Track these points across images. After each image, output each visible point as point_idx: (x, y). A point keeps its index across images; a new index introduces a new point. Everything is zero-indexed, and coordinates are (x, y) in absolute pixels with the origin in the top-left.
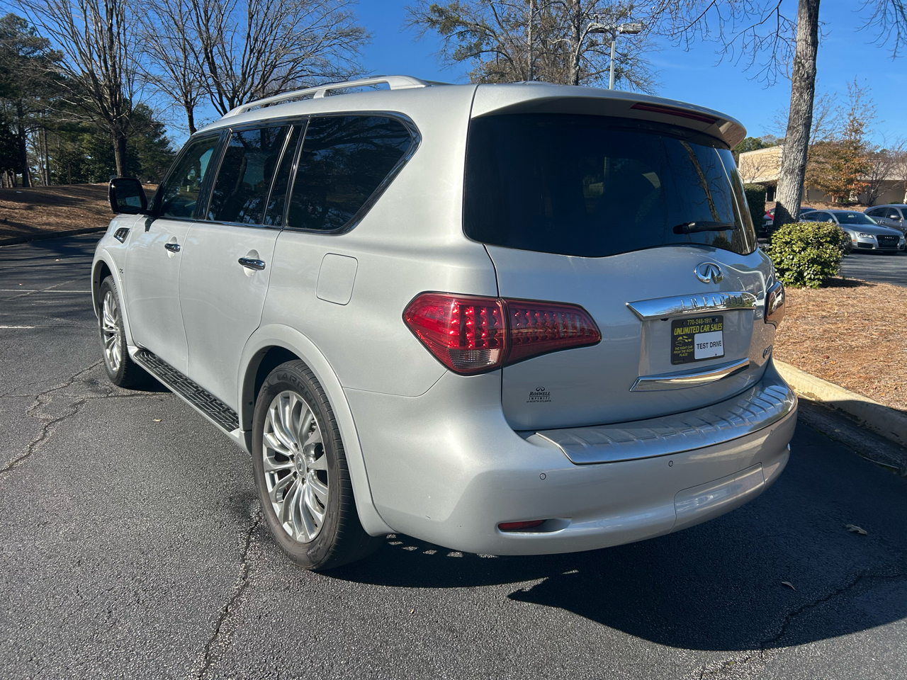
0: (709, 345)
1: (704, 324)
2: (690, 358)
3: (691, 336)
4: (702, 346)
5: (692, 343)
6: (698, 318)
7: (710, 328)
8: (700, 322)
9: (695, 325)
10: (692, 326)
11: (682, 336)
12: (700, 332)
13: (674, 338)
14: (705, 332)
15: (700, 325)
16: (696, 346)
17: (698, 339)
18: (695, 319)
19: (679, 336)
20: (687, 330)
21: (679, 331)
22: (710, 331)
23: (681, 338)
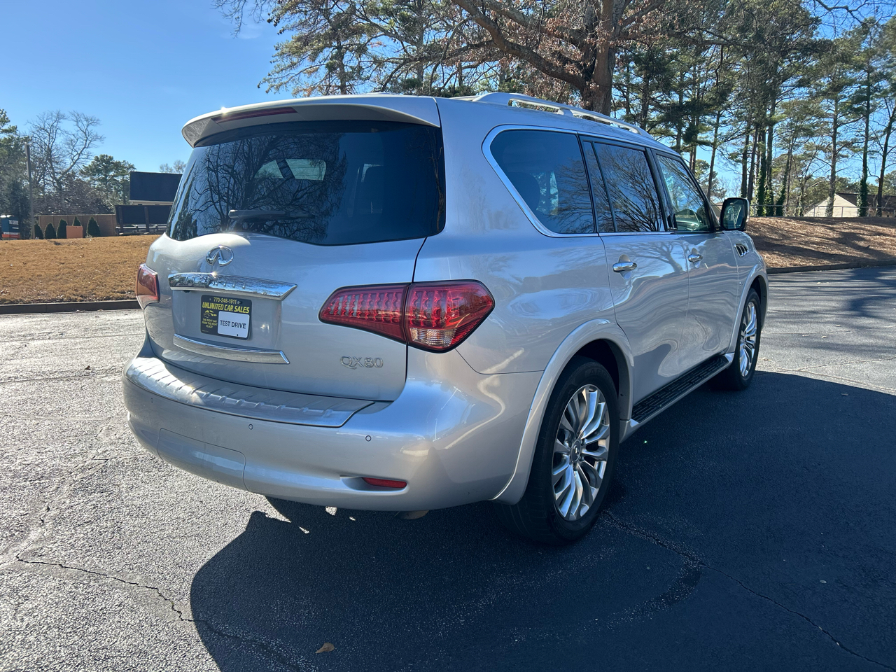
0: (231, 324)
1: (228, 304)
2: (214, 331)
3: (216, 312)
4: (225, 323)
5: (217, 318)
6: (224, 298)
7: (234, 309)
8: (226, 301)
9: (220, 303)
10: (217, 303)
11: (209, 309)
12: (223, 310)
13: (203, 310)
14: (228, 311)
15: (224, 304)
16: (219, 322)
17: (223, 316)
18: (221, 298)
19: (206, 309)
20: (213, 306)
21: (206, 305)
22: (233, 312)
23: (208, 311)
